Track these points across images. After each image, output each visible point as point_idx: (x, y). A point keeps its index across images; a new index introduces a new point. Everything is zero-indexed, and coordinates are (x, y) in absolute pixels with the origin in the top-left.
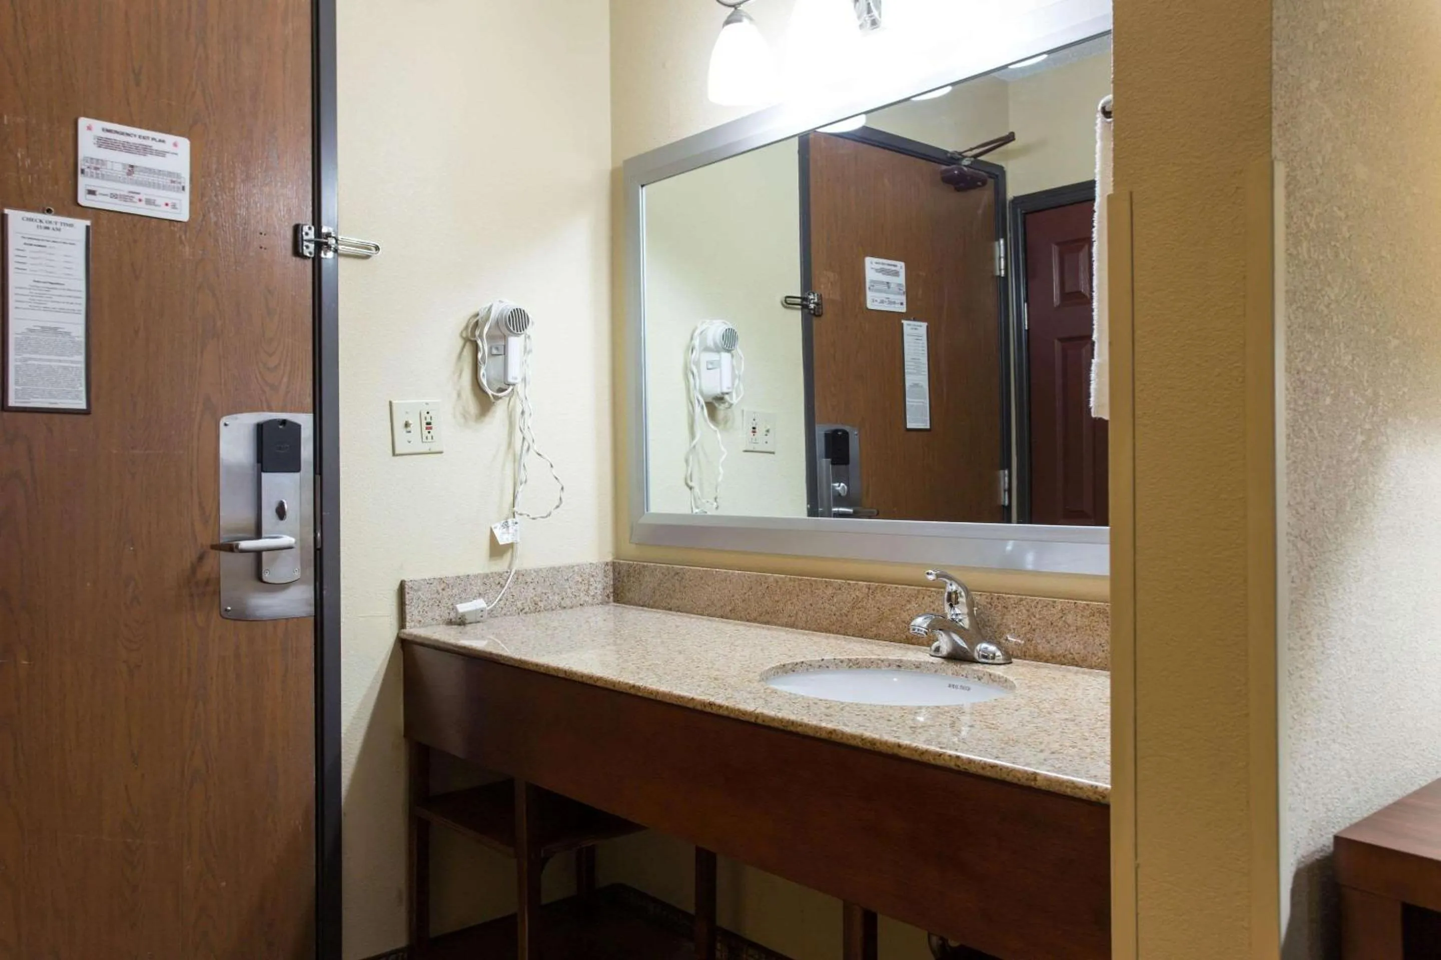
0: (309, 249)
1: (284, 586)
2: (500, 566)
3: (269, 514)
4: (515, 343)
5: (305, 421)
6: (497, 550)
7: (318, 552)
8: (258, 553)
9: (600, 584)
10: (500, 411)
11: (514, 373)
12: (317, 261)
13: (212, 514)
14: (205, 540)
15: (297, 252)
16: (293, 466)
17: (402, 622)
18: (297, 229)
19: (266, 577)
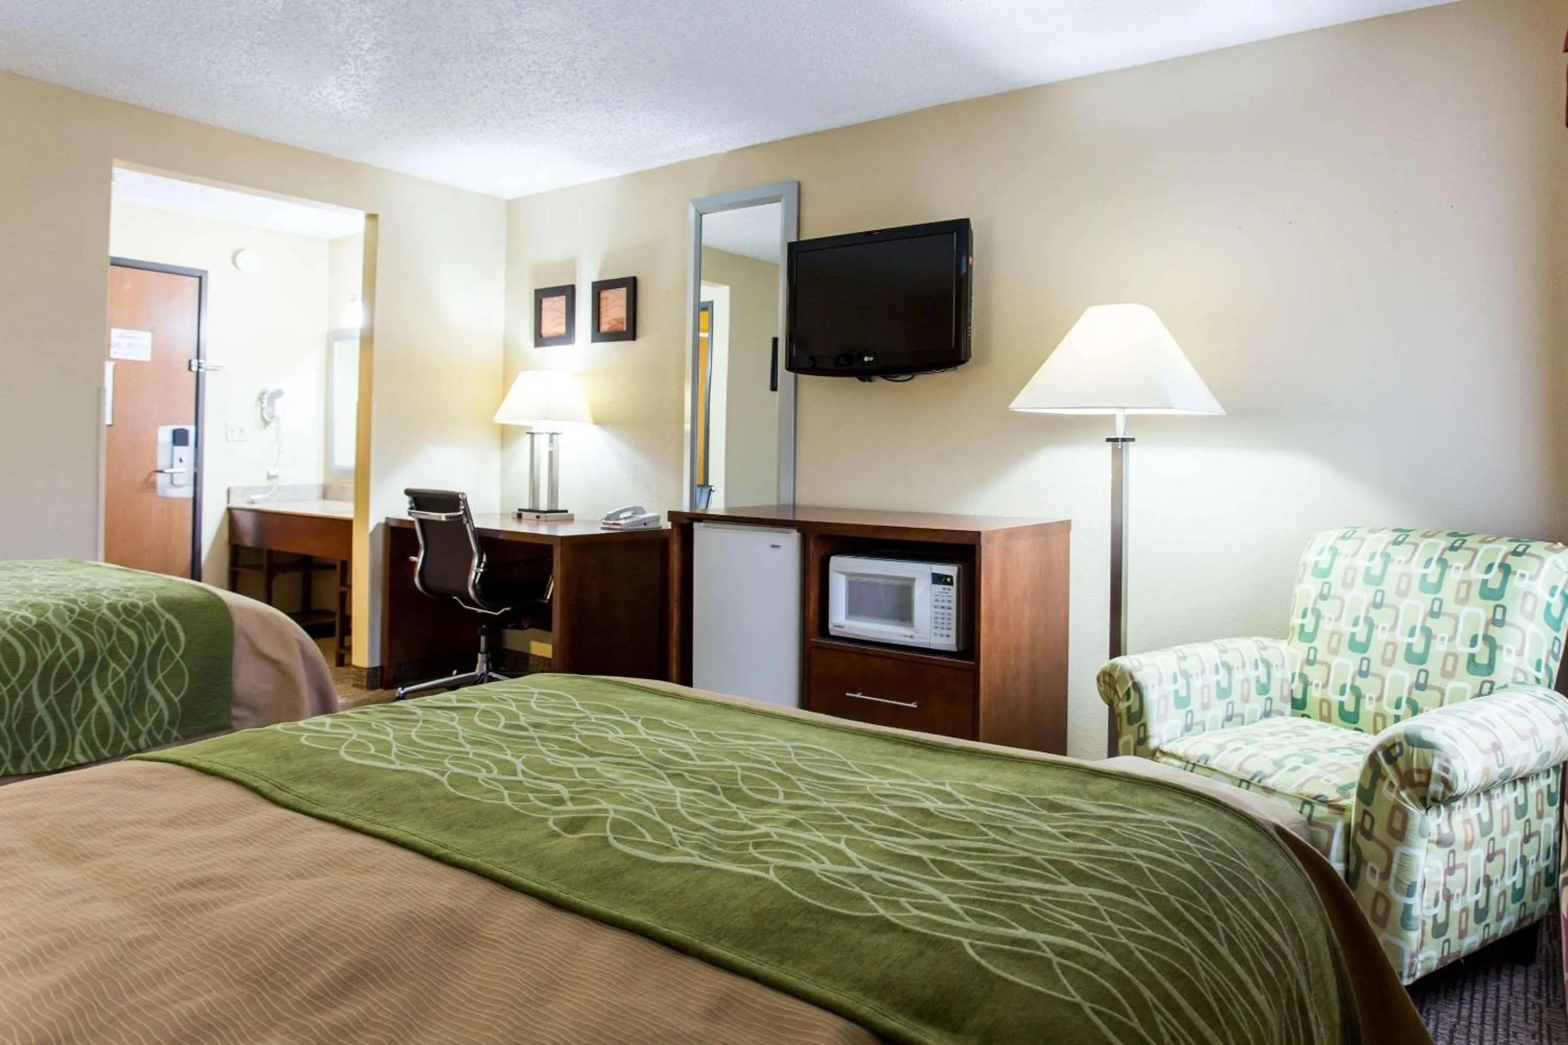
0: (194, 368)
1: (180, 486)
2: (271, 483)
3: (176, 462)
4: (278, 401)
5: (191, 429)
6: (270, 478)
7: (195, 475)
8: (172, 474)
9: (317, 493)
10: (273, 424)
11: (277, 413)
12: (198, 373)
13: (154, 461)
14: (152, 469)
15: (190, 369)
16: (185, 443)
17: (228, 501)
18: (190, 362)
19: (175, 482)
